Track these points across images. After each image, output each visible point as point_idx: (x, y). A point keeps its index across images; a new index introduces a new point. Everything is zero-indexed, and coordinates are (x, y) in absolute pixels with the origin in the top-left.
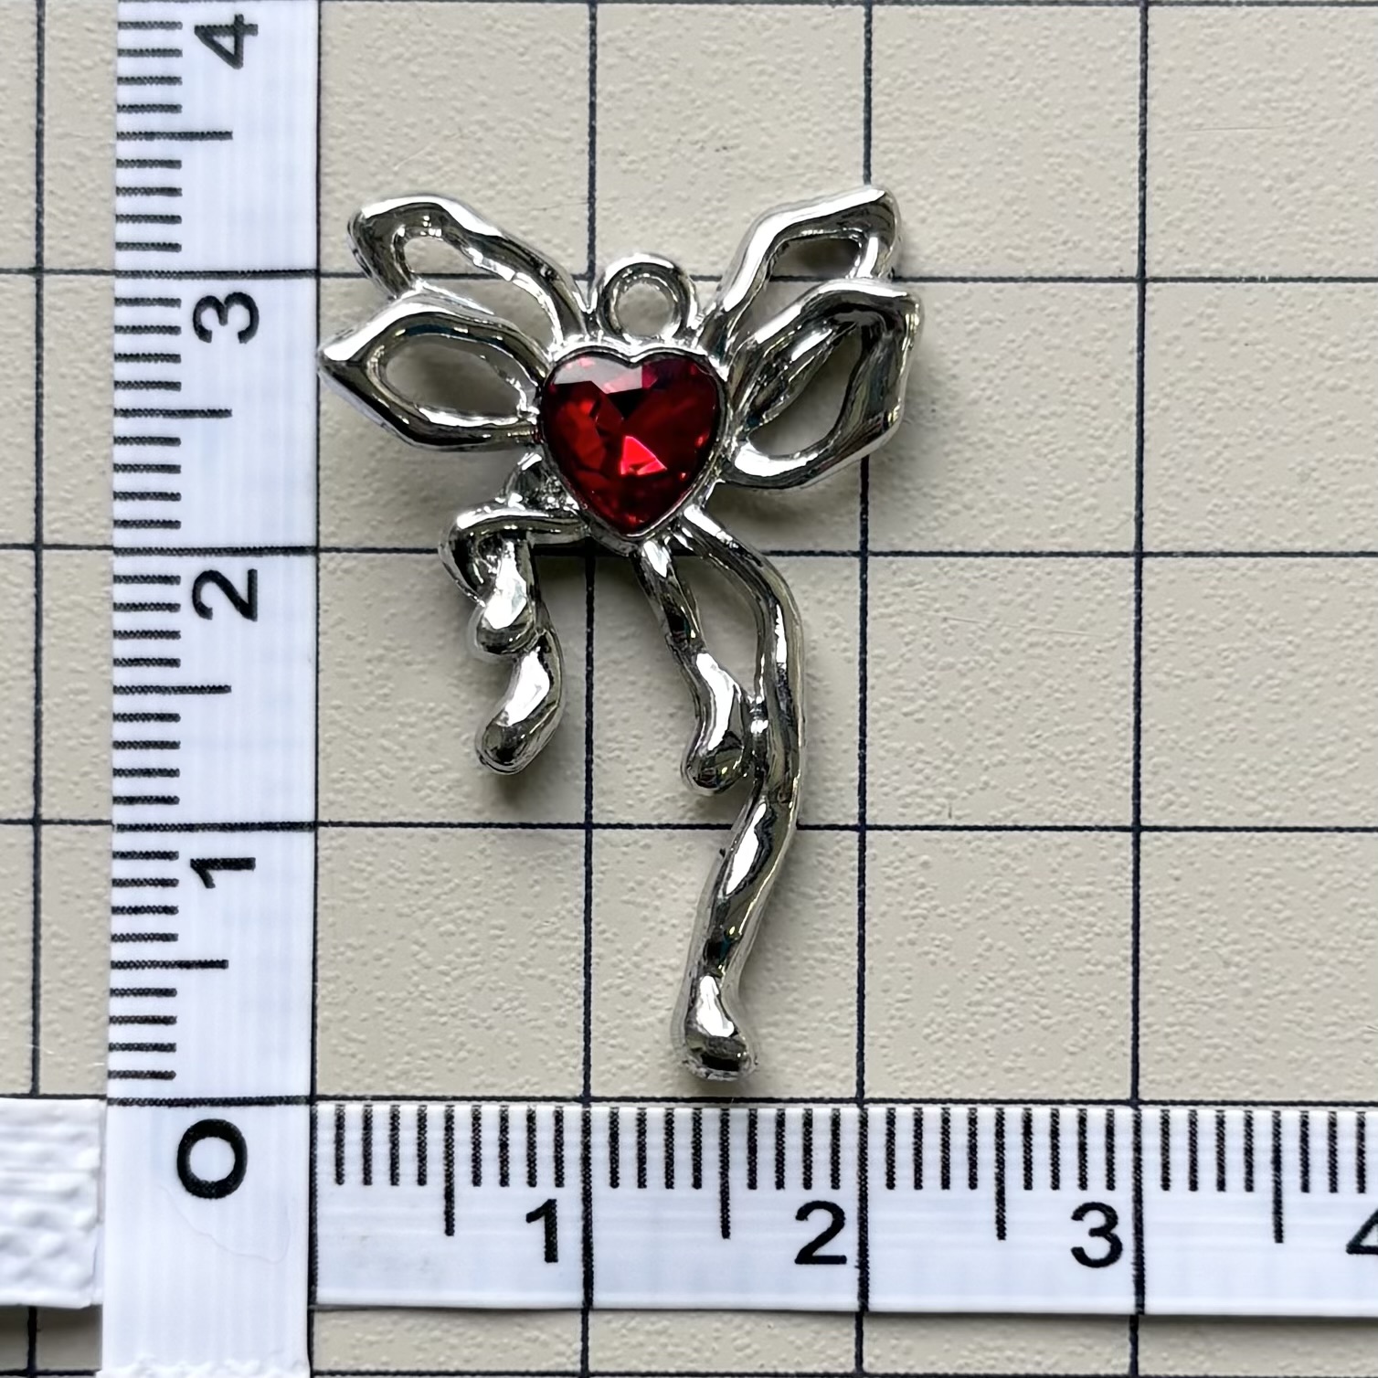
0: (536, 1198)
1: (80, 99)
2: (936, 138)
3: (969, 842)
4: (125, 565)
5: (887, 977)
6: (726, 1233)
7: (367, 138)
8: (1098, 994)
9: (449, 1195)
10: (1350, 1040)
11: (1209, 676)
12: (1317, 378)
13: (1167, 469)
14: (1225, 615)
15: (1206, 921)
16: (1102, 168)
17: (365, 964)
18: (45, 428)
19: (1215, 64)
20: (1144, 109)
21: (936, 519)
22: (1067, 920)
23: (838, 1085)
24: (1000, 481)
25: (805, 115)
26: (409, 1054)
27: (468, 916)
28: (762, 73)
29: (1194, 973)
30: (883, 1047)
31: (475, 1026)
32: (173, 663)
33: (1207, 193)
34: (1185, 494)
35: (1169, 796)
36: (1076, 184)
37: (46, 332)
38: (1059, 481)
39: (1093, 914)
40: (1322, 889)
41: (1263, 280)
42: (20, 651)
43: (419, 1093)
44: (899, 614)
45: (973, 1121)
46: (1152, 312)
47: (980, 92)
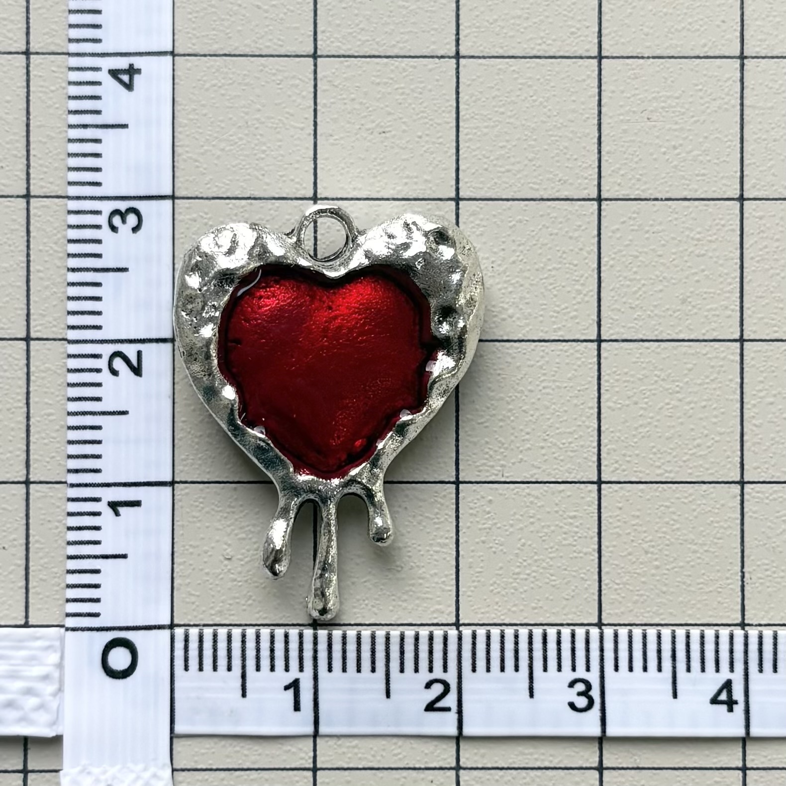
0: (289, 678)
1: (49, 107)
2: (493, 127)
3: (513, 490)
4: (74, 349)
5: (471, 560)
6: (388, 695)
7: (199, 127)
9: (244, 676)
10: (711, 592)
11: (636, 403)
12: (690, 250)
13: (613, 297)
14: (644, 372)
15: (636, 530)
16: (578, 142)
17: (199, 555)
18: (31, 277)
19: (636, 89)
20: (600, 113)
21: (494, 322)
22: (564, 530)
23: (445, 616)
24: (527, 303)
25: (425, 115)
26: (222, 602)
27: (253, 530)
28: (403, 94)
29: (630, 557)
30: (469, 596)
31: (257, 587)
32: (98, 399)
33: (633, 155)
34: (623, 310)
35: (616, 465)
36: (565, 151)
37: (32, 228)
38: (558, 303)
39: (577, 527)
40: (695, 514)
41: (662, 200)
42: (18, 394)
43: (227, 622)
45: (516, 637)
46: (605, 216)
47: (516, 103)
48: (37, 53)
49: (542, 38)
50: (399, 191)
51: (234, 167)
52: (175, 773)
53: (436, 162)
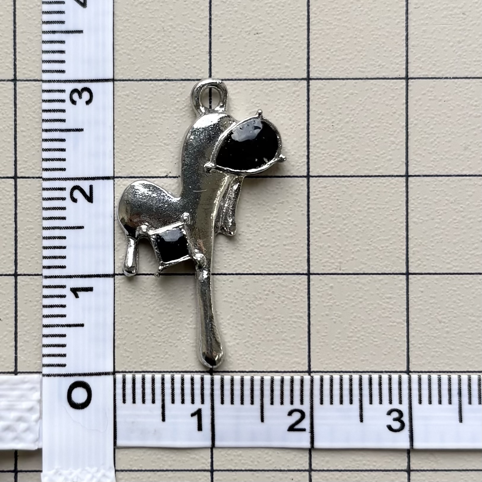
0: (194, 408)
1: (29, 19)
2: (332, 29)
3: (347, 279)
4: (47, 184)
5: (318, 327)
6: (262, 420)
7: (131, 32)
8: (395, 333)
9: (163, 407)
11: (433, 219)
12: (470, 113)
13: (417, 146)
14: (438, 197)
15: (433, 307)
16: (392, 39)
18: (18, 136)
19: (432, 2)
20: (407, 19)
22: (383, 307)
23: (301, 366)
24: (357, 150)
25: (286, 21)
26: (148, 356)
27: (168, 307)
28: (270, 7)
29: (429, 325)
30: (318, 352)
31: (171, 346)
32: (64, 218)
33: (430, 48)
34: (423, 154)
35: (419, 262)
36: (383, 45)
37: (18, 102)
38: (378, 150)
41: (450, 78)
42: (9, 215)
43: (151, 370)
44: (321, 198)
45: (351, 380)
46: (411, 90)
47: (348, 12)
50: (269, 74)
51: (154, 58)
52: (117, 472)
53: (293, 54)
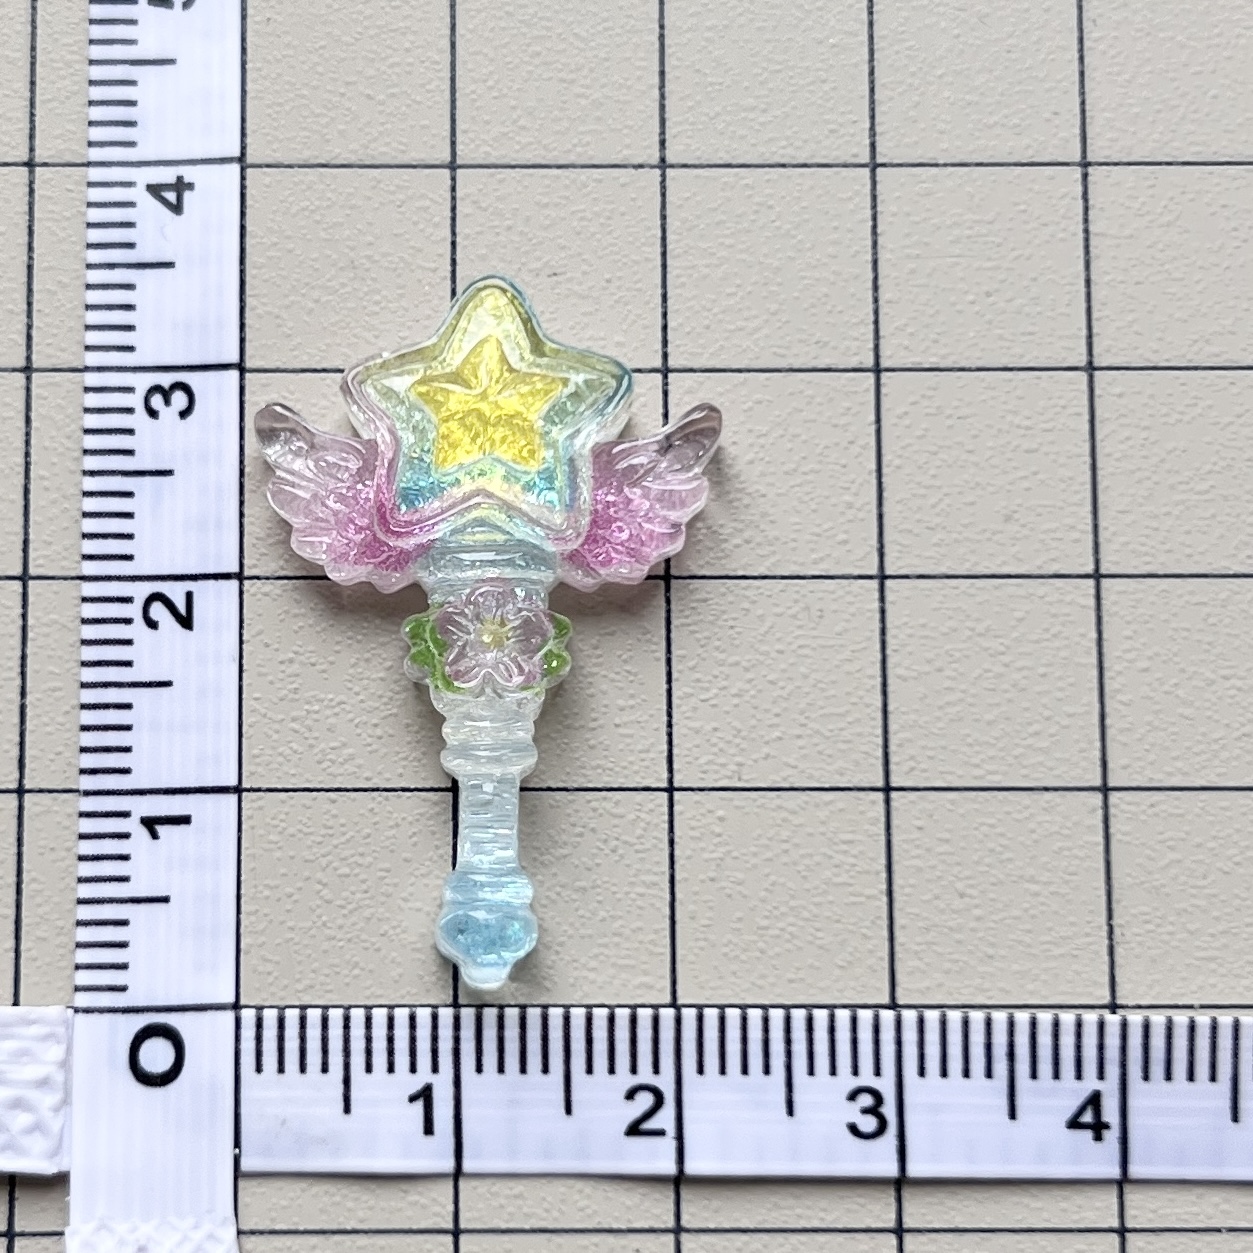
0: (416, 1083)
1: (62, 241)
2: (717, 266)
3: (755, 800)
4: (91, 589)
5: (693, 907)
6: (568, 1110)
7: (281, 269)
8: (861, 919)
9: (347, 1081)
10: (1062, 955)
11: (940, 670)
12: (1015, 443)
13: (901, 512)
14: (950, 623)
15: (944, 862)
16: (843, 287)
17: (279, 900)
18: (32, 487)
19: (928, 210)
20: (875, 243)
21: (723, 551)
22: (835, 861)
23: (656, 993)
24: (772, 522)
25: (615, 249)
26: (314, 971)
27: (360, 860)
28: (582, 219)
29: (936, 902)
30: (692, 963)
31: (366, 949)
32: (128, 664)
33: (925, 305)
34: (916, 531)
35: (912, 764)
36: (824, 300)
37: (33, 415)
38: (817, 522)
40: (1035, 836)
41: (970, 370)
42: (9, 659)
43: (321, 1003)
44: (695, 624)
46: (886, 395)
47: (749, 231)
48: (45, 165)
49: (787, 138)
52: (243, 1237)
53: (632, 317)
